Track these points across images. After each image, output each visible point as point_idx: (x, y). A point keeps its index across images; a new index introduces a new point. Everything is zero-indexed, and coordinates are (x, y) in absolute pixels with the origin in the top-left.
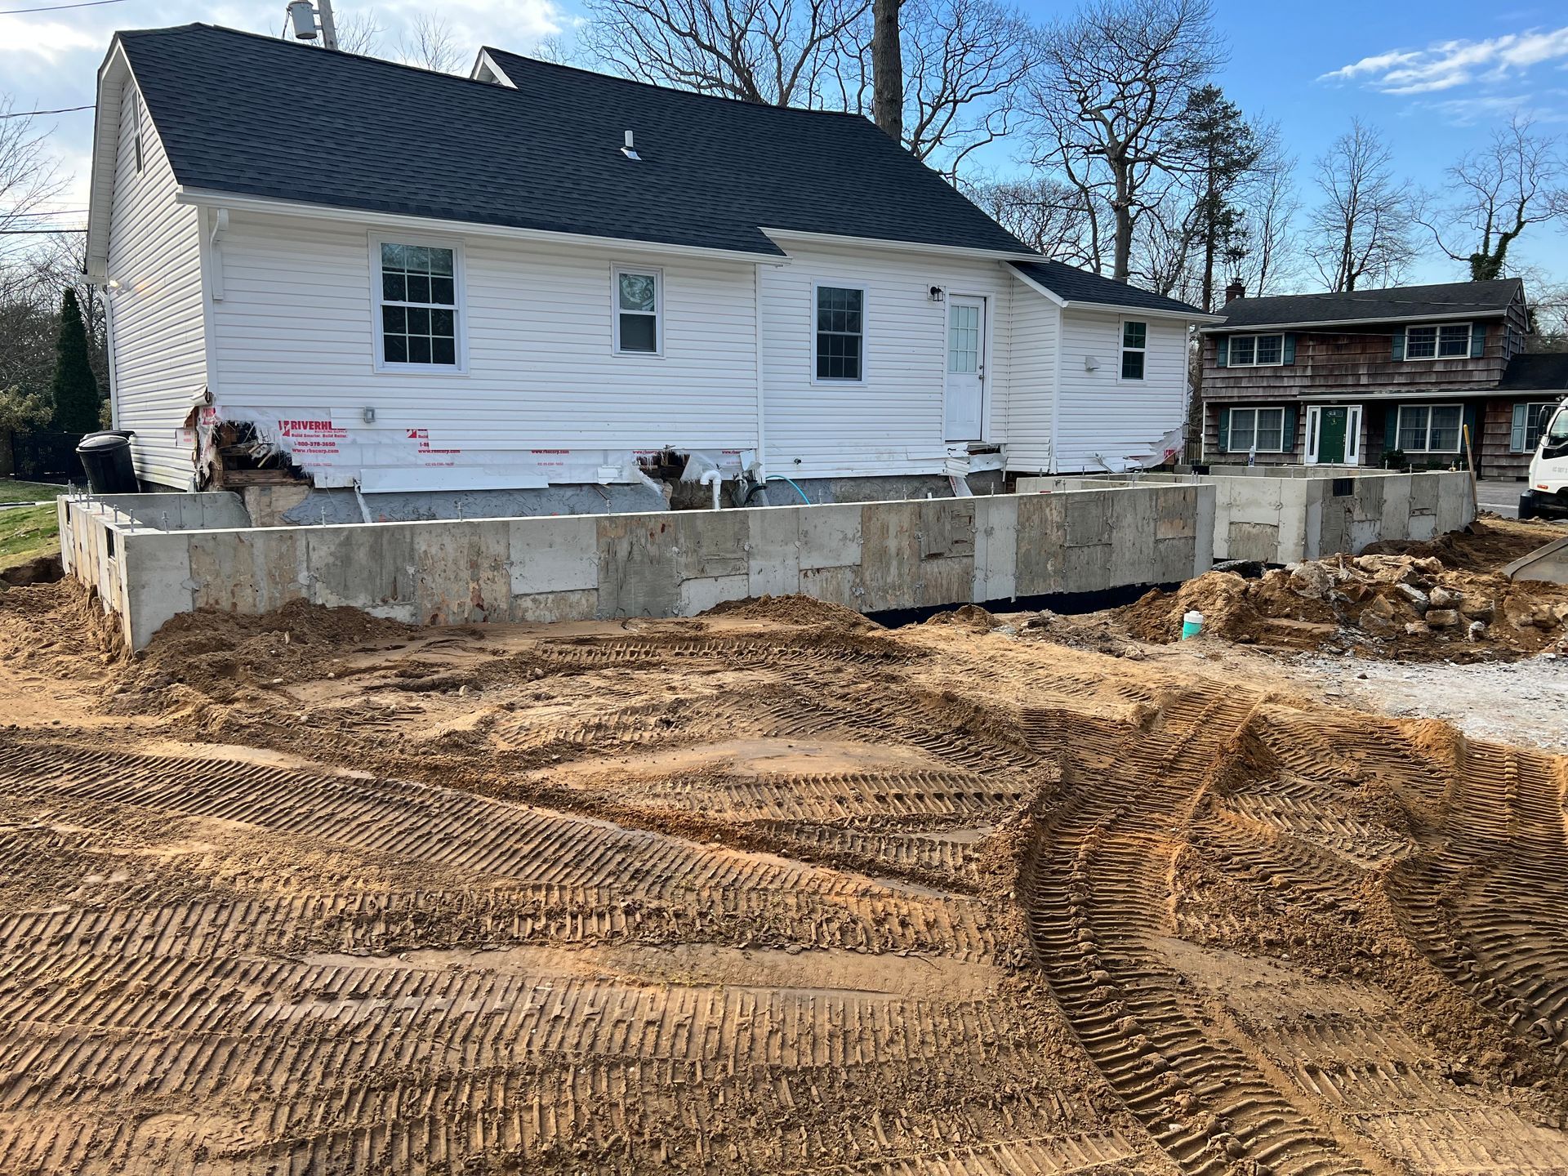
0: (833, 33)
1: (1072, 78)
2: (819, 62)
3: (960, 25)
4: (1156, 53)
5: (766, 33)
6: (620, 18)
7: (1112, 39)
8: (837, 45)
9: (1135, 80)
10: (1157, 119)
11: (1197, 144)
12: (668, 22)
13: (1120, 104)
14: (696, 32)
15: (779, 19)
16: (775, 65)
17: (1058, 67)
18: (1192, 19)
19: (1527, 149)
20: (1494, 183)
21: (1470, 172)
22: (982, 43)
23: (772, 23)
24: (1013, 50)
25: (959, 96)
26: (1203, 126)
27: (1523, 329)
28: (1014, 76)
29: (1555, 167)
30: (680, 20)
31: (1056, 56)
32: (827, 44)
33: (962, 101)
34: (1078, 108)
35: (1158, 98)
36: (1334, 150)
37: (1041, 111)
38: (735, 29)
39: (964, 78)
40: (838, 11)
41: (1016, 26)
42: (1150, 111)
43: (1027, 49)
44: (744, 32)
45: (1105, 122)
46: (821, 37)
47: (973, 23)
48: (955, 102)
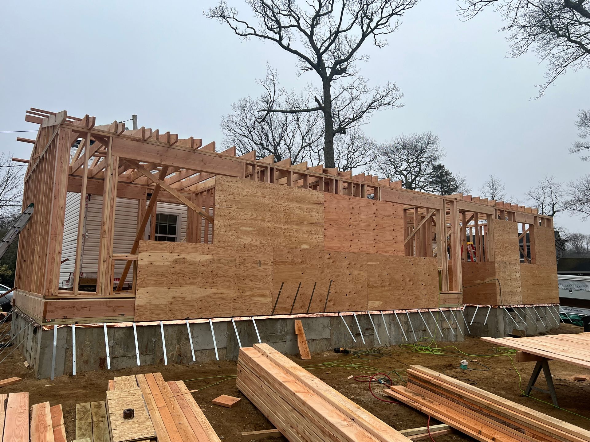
0: (309, 145)
1: (392, 160)
2: (304, 154)
3: (352, 143)
4: (421, 153)
5: (286, 145)
6: (236, 139)
7: (405, 148)
8: (311, 149)
9: (413, 162)
10: (422, 175)
11: (437, 183)
12: (253, 140)
13: (409, 169)
14: (262, 143)
15: (291, 140)
16: (289, 155)
17: (386, 157)
18: (432, 143)
19: (553, 187)
20: (542, 198)
21: (533, 194)
22: (361, 149)
23: (288, 141)
24: (371, 151)
25: (353, 165)
26: (438, 177)
27: (561, 249)
28: (372, 160)
29: (564, 193)
30: (257, 140)
31: (386, 154)
32: (307, 148)
33: (354, 167)
34: (394, 170)
35: (422, 167)
36: (485, 186)
37: (381, 171)
38: (276, 143)
39: (354, 160)
40: (311, 138)
41: (371, 144)
42: (419, 171)
43: (376, 151)
44: (279, 144)
45: (404, 175)
46: (305, 146)
47: (357, 143)
48: (351, 168)
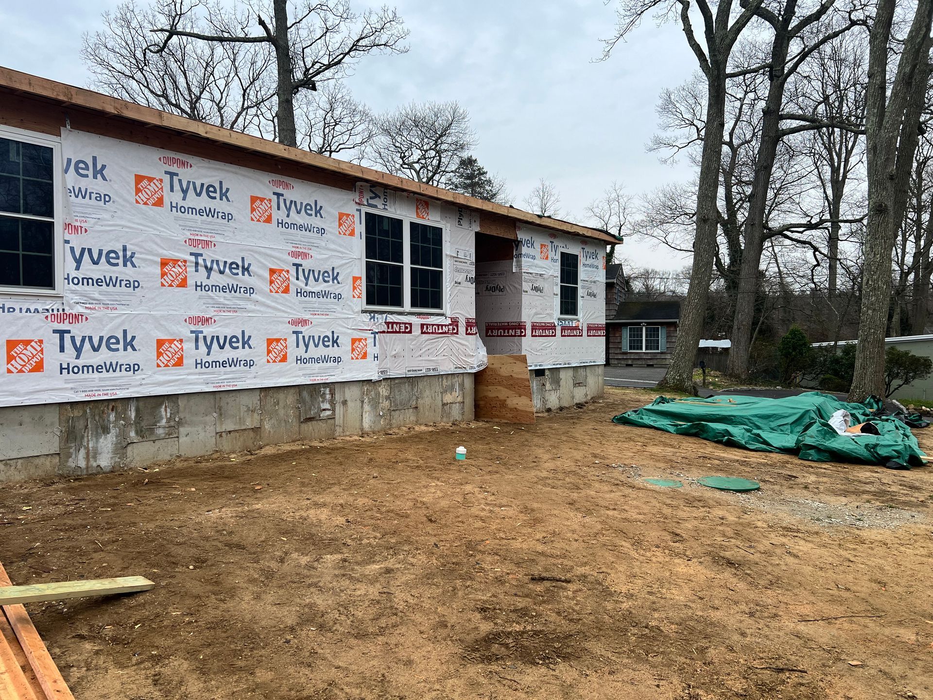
0: (256, 105)
1: (398, 144)
2: (247, 121)
3: (332, 109)
4: (441, 136)
5: (213, 101)
6: (114, 81)
7: (417, 126)
8: (259, 112)
9: (430, 149)
10: (444, 171)
11: (466, 187)
12: (147, 87)
13: (423, 161)
14: (167, 95)
15: (222, 93)
16: (220, 120)
17: (389, 138)
18: (458, 121)
19: (621, 201)
20: (607, 216)
21: (596, 210)
22: (346, 120)
23: (217, 96)
24: (363, 126)
25: (333, 148)
26: (470, 177)
27: (624, 289)
28: (364, 140)
29: (634, 210)
30: (156, 86)
31: (387, 132)
32: (253, 111)
33: (335, 151)
34: (401, 162)
35: (443, 160)
36: (532, 194)
37: (381, 161)
38: (193, 96)
39: (336, 139)
40: (259, 93)
41: (364, 114)
42: (439, 166)
43: (371, 127)
44: (198, 98)
45: (415, 170)
46: (248, 107)
47: (340, 110)
48: (331, 152)
